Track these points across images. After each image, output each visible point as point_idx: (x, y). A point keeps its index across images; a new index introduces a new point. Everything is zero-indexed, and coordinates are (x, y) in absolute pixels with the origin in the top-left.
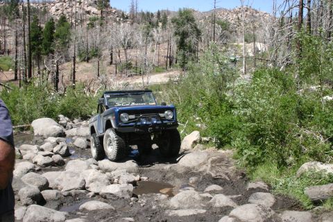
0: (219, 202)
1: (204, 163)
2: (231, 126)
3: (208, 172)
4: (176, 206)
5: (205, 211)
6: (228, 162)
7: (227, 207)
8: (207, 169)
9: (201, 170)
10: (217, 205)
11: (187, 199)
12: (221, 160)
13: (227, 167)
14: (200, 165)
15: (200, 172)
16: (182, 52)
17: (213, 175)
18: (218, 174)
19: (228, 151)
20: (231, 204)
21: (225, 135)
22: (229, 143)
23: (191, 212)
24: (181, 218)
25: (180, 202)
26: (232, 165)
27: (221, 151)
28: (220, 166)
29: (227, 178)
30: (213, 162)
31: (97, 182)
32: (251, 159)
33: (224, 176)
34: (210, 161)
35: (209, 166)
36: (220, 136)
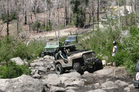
0: (123, 84)
1: (112, 73)
2: (123, 56)
3: (114, 76)
4: (105, 87)
5: (117, 87)
6: (123, 71)
7: (126, 85)
8: (114, 75)
9: (111, 75)
10: (122, 85)
11: (109, 84)
12: (120, 70)
13: (123, 73)
14: (110, 74)
15: (111, 76)
16: (76, 15)
17: (117, 77)
18: (119, 76)
19: (122, 67)
20: (128, 84)
21: (120, 60)
22: (122, 64)
23: (112, 88)
24: (109, 90)
25: (106, 85)
26: (125, 72)
27: (119, 67)
28: (120, 73)
29: (123, 78)
30: (116, 71)
31: (68, 81)
32: (134, 68)
33: (122, 77)
34: (115, 71)
35: (115, 73)
36: (118, 61)
